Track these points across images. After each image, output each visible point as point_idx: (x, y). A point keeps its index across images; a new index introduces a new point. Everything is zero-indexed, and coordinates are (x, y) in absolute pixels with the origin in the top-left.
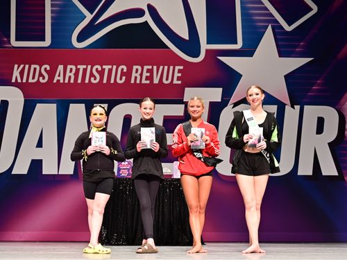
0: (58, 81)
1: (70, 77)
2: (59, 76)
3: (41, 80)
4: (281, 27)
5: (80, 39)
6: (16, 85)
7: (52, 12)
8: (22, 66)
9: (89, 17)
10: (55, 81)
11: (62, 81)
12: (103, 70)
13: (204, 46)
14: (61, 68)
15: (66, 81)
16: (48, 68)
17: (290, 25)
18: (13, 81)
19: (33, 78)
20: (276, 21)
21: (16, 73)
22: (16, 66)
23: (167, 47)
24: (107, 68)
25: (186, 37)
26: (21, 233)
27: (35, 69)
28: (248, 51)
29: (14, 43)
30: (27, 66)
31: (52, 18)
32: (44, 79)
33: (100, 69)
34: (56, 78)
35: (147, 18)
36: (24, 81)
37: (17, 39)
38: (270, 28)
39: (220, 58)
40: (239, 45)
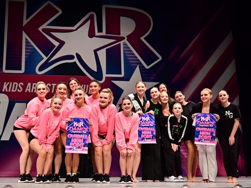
0: (28, 91)
1: (34, 89)
2: (28, 88)
3: (18, 90)
4: (144, 66)
5: (40, 70)
6: (5, 93)
7: (26, 55)
8: (8, 83)
9: (45, 58)
10: (26, 91)
11: (30, 91)
12: (52, 86)
13: (105, 75)
14: (29, 84)
15: (32, 91)
16: (23, 84)
17: (148, 66)
18: (3, 91)
19: (14, 89)
20: (141, 64)
21: (5, 87)
22: (5, 83)
23: (85, 75)
24: (54, 85)
25: (95, 70)
26: (5, 172)
27: (15, 85)
28: (127, 78)
29: (5, 71)
30: (11, 83)
31: (26, 58)
32: (20, 90)
33: (50, 85)
34: (27, 90)
35: (76, 60)
36: (9, 91)
37: (6, 69)
38: (138, 67)
39: (112, 81)
40: (122, 75)
